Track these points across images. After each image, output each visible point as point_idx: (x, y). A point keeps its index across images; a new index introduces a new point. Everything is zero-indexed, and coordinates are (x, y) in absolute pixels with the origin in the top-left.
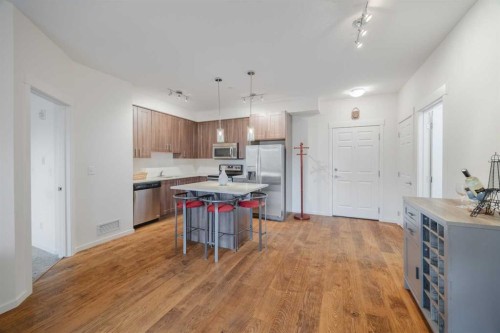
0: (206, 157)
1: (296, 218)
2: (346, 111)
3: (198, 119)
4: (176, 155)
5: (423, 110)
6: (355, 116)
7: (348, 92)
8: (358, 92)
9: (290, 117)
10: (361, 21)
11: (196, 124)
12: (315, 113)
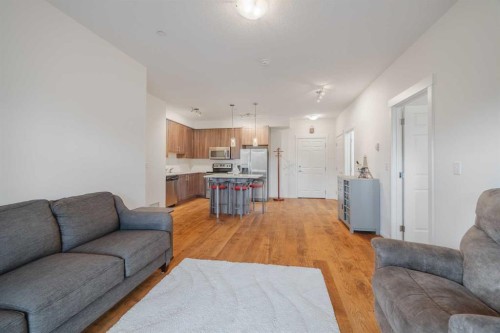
0: (203, 157)
1: (275, 200)
2: (306, 128)
3: (196, 126)
4: (180, 156)
5: (348, 132)
6: (312, 131)
7: (308, 116)
8: (314, 117)
9: (270, 129)
10: (320, 92)
11: (192, 130)
12: (288, 128)
